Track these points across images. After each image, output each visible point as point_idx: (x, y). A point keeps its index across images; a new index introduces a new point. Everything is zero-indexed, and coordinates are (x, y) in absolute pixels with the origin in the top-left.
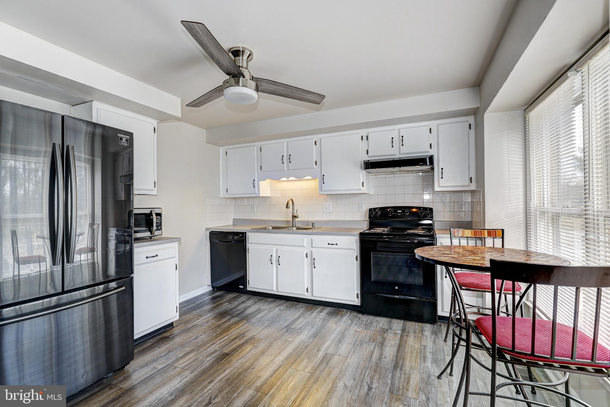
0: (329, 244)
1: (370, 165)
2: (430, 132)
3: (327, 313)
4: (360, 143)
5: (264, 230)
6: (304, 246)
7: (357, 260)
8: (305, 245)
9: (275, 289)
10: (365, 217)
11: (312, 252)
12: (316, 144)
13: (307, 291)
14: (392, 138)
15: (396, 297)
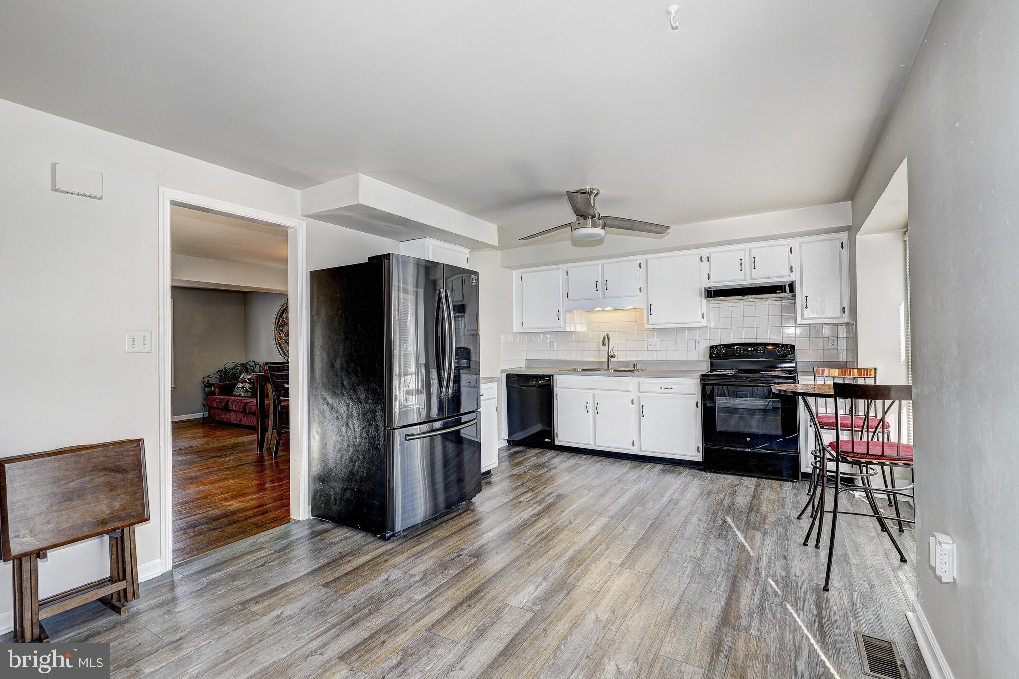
0: (661, 388)
1: (713, 294)
2: (791, 252)
3: (661, 470)
4: (699, 266)
5: (573, 371)
7: (697, 407)
8: (630, 390)
9: (592, 442)
10: (704, 355)
11: (639, 398)
12: (640, 266)
13: (634, 445)
14: (741, 259)
15: (747, 450)
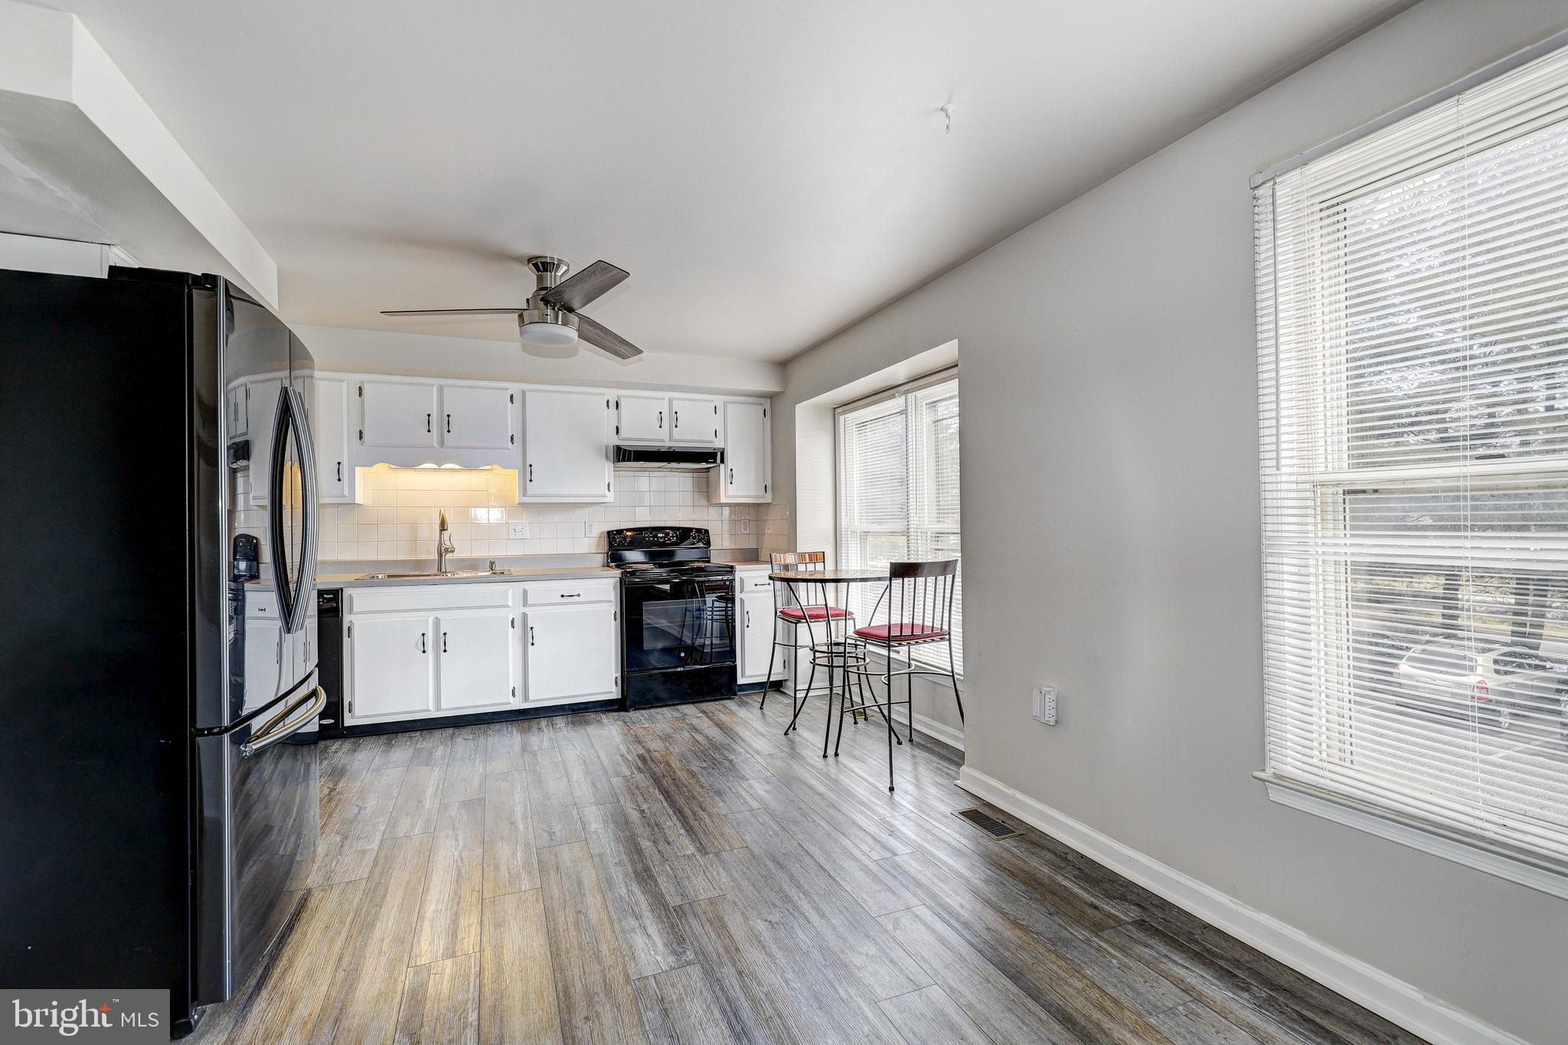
0: (562, 596)
1: (623, 455)
2: (715, 412)
4: (606, 413)
6: (508, 606)
7: (615, 619)
8: (510, 604)
9: (431, 707)
10: (598, 545)
11: (525, 617)
12: (512, 401)
13: (514, 695)
14: (661, 413)
15: (679, 669)
